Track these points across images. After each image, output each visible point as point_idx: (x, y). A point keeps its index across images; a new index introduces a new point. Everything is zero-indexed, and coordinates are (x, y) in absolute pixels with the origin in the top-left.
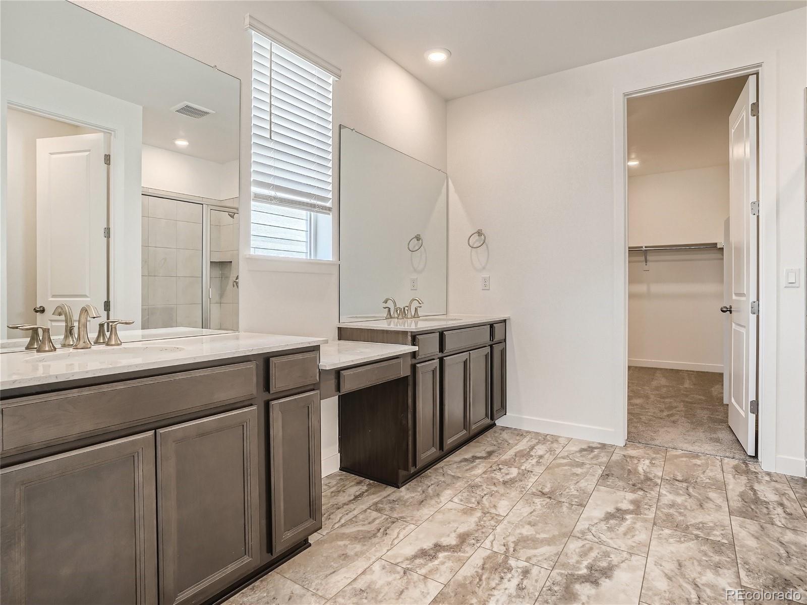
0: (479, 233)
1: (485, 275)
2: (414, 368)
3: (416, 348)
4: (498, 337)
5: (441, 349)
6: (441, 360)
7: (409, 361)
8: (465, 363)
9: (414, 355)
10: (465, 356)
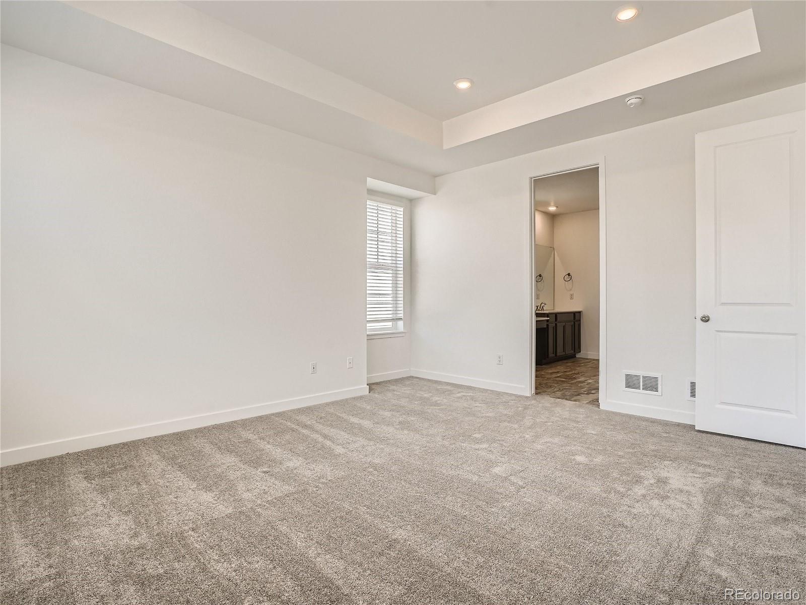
0: (569, 275)
1: (572, 293)
2: (548, 325)
3: (549, 318)
4: (577, 318)
5: (556, 320)
6: (556, 324)
7: (546, 323)
8: (564, 327)
9: (548, 321)
10: (564, 324)
